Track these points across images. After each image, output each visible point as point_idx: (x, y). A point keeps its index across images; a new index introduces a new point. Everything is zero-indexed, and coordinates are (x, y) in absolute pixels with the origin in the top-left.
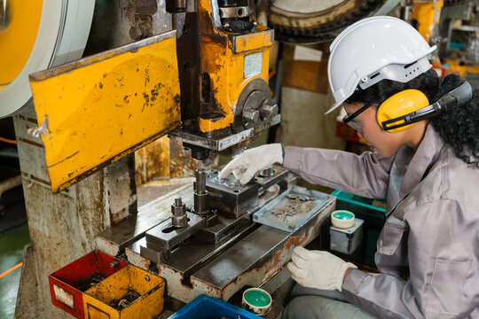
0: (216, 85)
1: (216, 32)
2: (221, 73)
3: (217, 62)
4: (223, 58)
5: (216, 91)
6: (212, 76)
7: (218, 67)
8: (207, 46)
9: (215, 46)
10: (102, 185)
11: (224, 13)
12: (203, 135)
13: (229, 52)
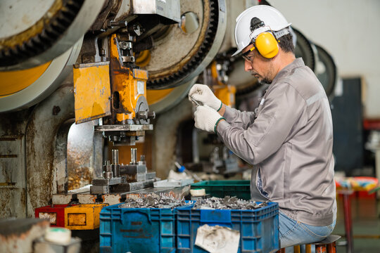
0: (123, 97)
1: (122, 67)
2: (126, 90)
3: (123, 84)
4: (127, 81)
5: (123, 101)
6: (120, 92)
7: (124, 87)
8: (117, 76)
9: (122, 75)
10: (52, 166)
11: (124, 59)
12: (120, 123)
13: (131, 77)
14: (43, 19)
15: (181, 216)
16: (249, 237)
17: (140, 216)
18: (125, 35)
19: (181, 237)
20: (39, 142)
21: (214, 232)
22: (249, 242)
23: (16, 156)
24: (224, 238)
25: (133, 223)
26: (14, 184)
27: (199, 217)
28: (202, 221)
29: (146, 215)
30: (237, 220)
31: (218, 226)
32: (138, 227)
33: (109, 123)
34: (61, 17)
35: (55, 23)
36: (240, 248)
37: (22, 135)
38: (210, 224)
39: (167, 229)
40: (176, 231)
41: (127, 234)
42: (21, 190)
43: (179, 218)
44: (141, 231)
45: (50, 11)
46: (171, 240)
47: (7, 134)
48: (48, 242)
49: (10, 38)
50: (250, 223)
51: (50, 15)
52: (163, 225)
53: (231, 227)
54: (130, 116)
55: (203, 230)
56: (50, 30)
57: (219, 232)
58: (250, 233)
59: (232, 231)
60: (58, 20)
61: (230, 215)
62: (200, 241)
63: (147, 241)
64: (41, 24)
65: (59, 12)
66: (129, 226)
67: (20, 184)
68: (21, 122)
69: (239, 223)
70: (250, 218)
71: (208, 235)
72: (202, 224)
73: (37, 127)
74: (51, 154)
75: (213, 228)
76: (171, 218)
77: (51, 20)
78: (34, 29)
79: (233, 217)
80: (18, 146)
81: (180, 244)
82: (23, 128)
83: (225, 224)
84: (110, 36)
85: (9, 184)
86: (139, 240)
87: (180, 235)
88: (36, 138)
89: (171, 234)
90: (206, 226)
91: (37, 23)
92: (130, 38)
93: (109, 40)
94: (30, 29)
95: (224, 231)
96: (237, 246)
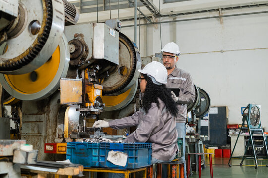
0: (89, 96)
1: (90, 83)
2: (91, 93)
3: (90, 90)
8: (87, 87)
9: (90, 86)
10: (56, 126)
11: (91, 79)
12: (87, 107)
13: (93, 87)
14: (29, 48)
15: (101, 146)
16: (131, 157)
17: (84, 146)
18: (92, 69)
19: (101, 156)
20: (51, 115)
21: (116, 154)
22: (131, 159)
23: (42, 121)
24: (120, 157)
25: (81, 150)
26: (41, 134)
27: (109, 147)
28: (110, 149)
29: (86, 145)
30: (126, 149)
31: (117, 151)
32: (82, 151)
33: (83, 108)
34: (37, 47)
35: (34, 50)
36: (127, 162)
37: (45, 112)
38: (114, 150)
39: (95, 153)
40: (99, 154)
41: (78, 154)
42: (44, 137)
43: (100, 147)
44: (84, 153)
45: (32, 45)
46: (97, 158)
47: (39, 112)
48: (21, 150)
49: (16, 58)
50: (132, 150)
51: (32, 46)
52: (94, 150)
53: (124, 152)
54: (92, 105)
55: (111, 153)
56: (32, 53)
57: (118, 154)
58: (132, 155)
59: (124, 154)
60: (36, 48)
61: (123, 146)
62: (109, 158)
63: (87, 158)
64: (29, 50)
65: (36, 45)
66: (79, 151)
67: (43, 134)
68: (45, 107)
69: (127, 150)
70: (132, 147)
71: (113, 155)
72: (111, 150)
73: (51, 108)
74: (56, 121)
75: (115, 152)
76: (97, 147)
77: (33, 48)
78: (26, 53)
79: (124, 147)
80: (43, 117)
81: (100, 160)
82: (46, 109)
83: (121, 150)
84: (85, 69)
85: (39, 134)
86: (83, 158)
87: (101, 155)
88: (50, 114)
89: (97, 155)
90: (112, 151)
91: (27, 51)
92: (95, 71)
93: (85, 71)
94: (24, 53)
95: (120, 154)
96: (126, 161)
